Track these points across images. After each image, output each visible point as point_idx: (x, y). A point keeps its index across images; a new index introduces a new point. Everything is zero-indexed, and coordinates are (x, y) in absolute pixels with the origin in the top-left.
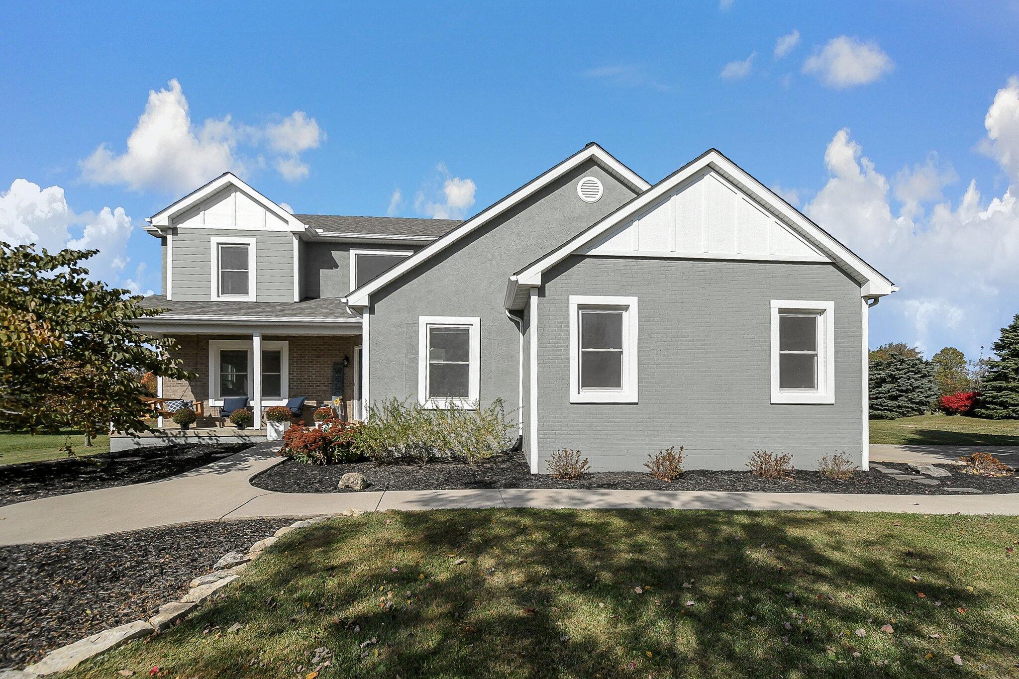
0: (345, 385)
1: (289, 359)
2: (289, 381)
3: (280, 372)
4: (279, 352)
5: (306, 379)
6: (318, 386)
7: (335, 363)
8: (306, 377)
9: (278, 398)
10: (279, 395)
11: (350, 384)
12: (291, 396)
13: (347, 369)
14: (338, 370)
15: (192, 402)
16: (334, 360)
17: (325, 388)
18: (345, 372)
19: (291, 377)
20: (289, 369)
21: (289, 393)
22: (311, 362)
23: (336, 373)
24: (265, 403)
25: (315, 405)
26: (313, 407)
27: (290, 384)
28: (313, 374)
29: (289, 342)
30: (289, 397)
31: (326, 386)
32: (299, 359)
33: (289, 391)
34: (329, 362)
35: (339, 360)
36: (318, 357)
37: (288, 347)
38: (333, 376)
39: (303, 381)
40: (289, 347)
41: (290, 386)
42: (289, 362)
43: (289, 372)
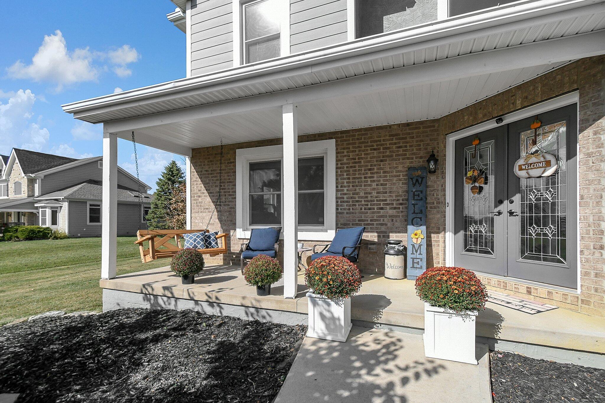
0: (429, 206)
1: (337, 168)
2: (337, 202)
3: (323, 189)
4: (322, 159)
5: (362, 197)
6: (382, 209)
7: (410, 168)
8: (362, 194)
9: (320, 228)
10: (322, 223)
11: (438, 203)
12: (340, 226)
13: (432, 179)
14: (417, 180)
15: (217, 233)
16: (408, 163)
17: (391, 212)
18: (429, 183)
19: (339, 196)
20: (337, 183)
21: (337, 221)
22: (370, 170)
23: (414, 185)
24: (302, 236)
25: (376, 240)
26: (373, 243)
27: (337, 205)
28: (374, 189)
29: (336, 141)
30: (337, 227)
31: (395, 208)
32: (351, 167)
33: (337, 216)
34: (400, 168)
35: (417, 162)
36: (382, 161)
37: (335, 148)
38: (407, 192)
39: (357, 201)
40: (337, 149)
41: (337, 209)
42: (337, 172)
43: (337, 187)
